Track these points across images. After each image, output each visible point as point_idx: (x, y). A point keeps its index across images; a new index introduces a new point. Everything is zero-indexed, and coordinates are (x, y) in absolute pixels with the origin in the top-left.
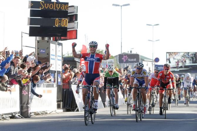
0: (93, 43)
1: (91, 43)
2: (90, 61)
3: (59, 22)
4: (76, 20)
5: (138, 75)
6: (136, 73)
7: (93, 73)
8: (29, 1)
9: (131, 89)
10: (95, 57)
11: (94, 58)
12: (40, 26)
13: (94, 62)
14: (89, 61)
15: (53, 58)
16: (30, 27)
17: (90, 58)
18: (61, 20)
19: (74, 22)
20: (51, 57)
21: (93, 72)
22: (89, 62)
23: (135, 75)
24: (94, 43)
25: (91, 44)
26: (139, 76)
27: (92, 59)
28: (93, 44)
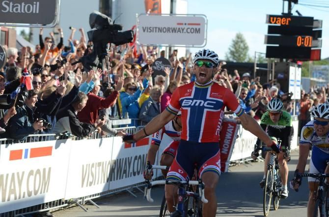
0: (204, 55)
1: (201, 54)
2: (193, 108)
3: (302, 41)
4: (320, 36)
5: (320, 138)
6: (315, 134)
7: (200, 141)
8: (267, 15)
9: (299, 180)
10: (208, 97)
11: (205, 100)
12: (278, 45)
13: (206, 110)
14: (190, 106)
15: (292, 84)
16: (268, 47)
17: (192, 99)
18: (304, 38)
19: (317, 39)
20: (291, 83)
21: (200, 138)
22: (189, 109)
23: (313, 139)
24: (208, 55)
25: (200, 57)
26: (322, 142)
27: (199, 101)
28: (205, 57)
